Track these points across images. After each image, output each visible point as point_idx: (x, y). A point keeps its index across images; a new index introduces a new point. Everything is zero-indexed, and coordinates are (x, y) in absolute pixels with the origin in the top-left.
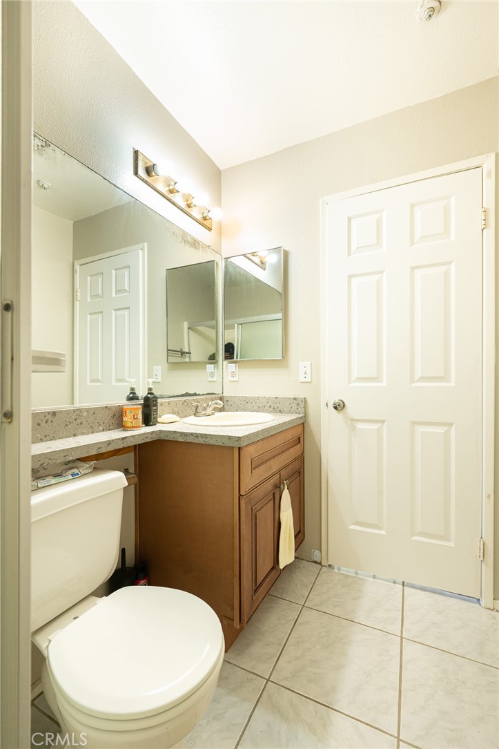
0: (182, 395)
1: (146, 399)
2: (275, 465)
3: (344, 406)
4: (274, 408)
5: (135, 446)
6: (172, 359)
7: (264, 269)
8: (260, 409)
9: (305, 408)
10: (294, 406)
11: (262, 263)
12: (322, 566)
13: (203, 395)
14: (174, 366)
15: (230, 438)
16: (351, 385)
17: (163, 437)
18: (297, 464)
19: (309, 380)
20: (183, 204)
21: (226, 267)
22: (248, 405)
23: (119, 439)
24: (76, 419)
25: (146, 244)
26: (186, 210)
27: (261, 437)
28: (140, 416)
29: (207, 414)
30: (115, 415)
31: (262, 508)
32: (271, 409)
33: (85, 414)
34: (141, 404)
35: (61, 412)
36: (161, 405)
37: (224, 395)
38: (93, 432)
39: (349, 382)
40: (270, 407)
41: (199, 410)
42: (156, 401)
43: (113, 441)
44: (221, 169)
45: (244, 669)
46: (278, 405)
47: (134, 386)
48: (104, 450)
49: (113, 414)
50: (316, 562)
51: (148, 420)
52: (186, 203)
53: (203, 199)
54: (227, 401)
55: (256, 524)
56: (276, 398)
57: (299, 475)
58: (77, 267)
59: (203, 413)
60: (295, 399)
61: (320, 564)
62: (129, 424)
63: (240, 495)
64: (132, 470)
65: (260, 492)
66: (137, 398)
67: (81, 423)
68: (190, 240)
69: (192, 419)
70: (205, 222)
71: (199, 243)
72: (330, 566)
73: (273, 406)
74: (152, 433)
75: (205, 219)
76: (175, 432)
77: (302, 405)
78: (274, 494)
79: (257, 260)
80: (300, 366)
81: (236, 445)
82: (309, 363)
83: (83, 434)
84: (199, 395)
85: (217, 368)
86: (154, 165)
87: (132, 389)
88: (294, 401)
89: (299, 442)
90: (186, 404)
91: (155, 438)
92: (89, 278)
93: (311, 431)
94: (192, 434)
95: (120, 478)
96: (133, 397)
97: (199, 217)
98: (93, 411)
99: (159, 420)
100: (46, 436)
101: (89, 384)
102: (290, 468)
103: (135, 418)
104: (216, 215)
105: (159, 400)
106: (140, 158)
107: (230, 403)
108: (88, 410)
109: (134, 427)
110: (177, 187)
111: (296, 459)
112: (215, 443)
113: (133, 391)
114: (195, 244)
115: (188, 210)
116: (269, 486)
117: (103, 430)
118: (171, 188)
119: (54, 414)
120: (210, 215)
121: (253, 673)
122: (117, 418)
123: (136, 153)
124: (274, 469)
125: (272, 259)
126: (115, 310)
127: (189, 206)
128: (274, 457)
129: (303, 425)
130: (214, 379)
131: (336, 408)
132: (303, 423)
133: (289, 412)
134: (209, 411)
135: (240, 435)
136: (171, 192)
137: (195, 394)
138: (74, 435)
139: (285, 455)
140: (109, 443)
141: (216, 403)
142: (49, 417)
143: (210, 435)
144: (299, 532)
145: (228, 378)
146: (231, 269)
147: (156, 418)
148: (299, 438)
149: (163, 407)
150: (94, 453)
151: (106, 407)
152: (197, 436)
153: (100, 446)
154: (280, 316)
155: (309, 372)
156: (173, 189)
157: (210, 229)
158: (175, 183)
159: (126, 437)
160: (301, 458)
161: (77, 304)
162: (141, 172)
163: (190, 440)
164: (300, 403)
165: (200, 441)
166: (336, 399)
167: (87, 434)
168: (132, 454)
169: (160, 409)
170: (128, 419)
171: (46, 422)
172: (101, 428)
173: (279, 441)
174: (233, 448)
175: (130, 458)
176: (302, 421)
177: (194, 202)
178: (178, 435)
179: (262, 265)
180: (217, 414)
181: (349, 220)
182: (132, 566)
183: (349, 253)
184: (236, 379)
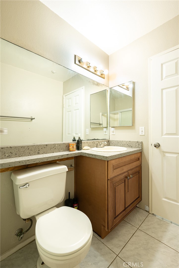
0: (93, 140)
1: (78, 141)
2: (125, 169)
3: (159, 146)
4: (129, 146)
5: (74, 157)
6: (92, 126)
7: (128, 90)
8: (123, 146)
9: (142, 146)
10: (137, 145)
11: (127, 88)
12: (149, 213)
13: (101, 139)
14: (93, 129)
15: (104, 157)
16: (162, 137)
17: (82, 155)
18: (137, 169)
19: (144, 134)
20: (93, 71)
21: (111, 91)
22: (119, 144)
23: (66, 155)
24: (54, 147)
25: (84, 86)
26: (95, 73)
27: (118, 157)
28: (75, 147)
29: (101, 147)
30: (67, 146)
31: (118, 185)
32: (128, 146)
33: (57, 145)
34: (75, 143)
35: (49, 145)
36: (84, 143)
37: (110, 140)
38: (59, 152)
39: (162, 135)
40: (127, 145)
41: (98, 145)
42: (81, 142)
43: (64, 155)
44: (109, 55)
45: (109, 248)
46: (130, 144)
48: (60, 158)
49: (66, 146)
50: (147, 211)
51: (78, 148)
52: (94, 70)
53: (100, 67)
54: (111, 142)
55: (115, 191)
56: (130, 141)
57: (139, 174)
58: (64, 97)
59: (99, 146)
60: (137, 142)
61: (149, 212)
62: (71, 150)
63: (108, 179)
64: (73, 165)
65: (117, 179)
66: (76, 141)
67: (55, 149)
68: (96, 83)
69: (95, 149)
70: (102, 76)
71: (99, 84)
72: (153, 214)
73: (128, 144)
74: (78, 153)
75: (102, 75)
76: (86, 153)
77: (141, 144)
78: (125, 180)
79: (125, 87)
80: (140, 128)
81: (106, 159)
82: (144, 127)
83: (56, 152)
84: (99, 139)
85: (107, 130)
86: (81, 59)
87: (74, 137)
88: (137, 143)
89: (139, 160)
90: (94, 143)
91: (79, 155)
92: (67, 100)
93: (145, 155)
94: (91, 154)
95: (65, 168)
96: (74, 140)
97: (99, 74)
98: (60, 145)
99: (83, 148)
100: (44, 152)
101: (67, 135)
102: (133, 171)
103: (73, 147)
104: (106, 73)
105: (82, 141)
106: (77, 57)
107: (112, 143)
108: (58, 144)
109: (72, 151)
110: (90, 65)
111: (137, 167)
112: (98, 158)
113: (74, 138)
114: (98, 84)
115: (95, 72)
116: (122, 177)
117: (63, 151)
118: (88, 66)
119: (47, 145)
120: (104, 73)
121: (112, 251)
122: (67, 147)
123: (75, 56)
124: (125, 170)
125: (131, 86)
126: (75, 110)
127: (95, 71)
128: (125, 165)
129: (141, 153)
130: (106, 134)
131: (155, 146)
132: (141, 152)
133: (135, 147)
134: (102, 146)
135: (108, 156)
136: (88, 67)
137: (98, 139)
138: (53, 152)
139: (131, 165)
140: (62, 156)
141: (104, 143)
142: (45, 146)
143: (97, 155)
144: (139, 197)
145: (111, 133)
146: (113, 92)
147: (81, 148)
148: (139, 158)
149: (85, 144)
150: (57, 159)
151: (64, 143)
152: (92, 155)
153: (59, 157)
154: (131, 109)
155: (143, 131)
156: (89, 66)
157: (104, 78)
158: (90, 64)
159: (68, 154)
160: (140, 166)
161: (64, 109)
162: (77, 62)
163: (90, 156)
164: (140, 144)
165: (94, 157)
166: (155, 142)
167: (57, 152)
168: (73, 160)
169: (83, 144)
170: (71, 148)
171: (44, 148)
172: (62, 150)
173: (127, 159)
174: (105, 161)
175: (72, 162)
176: (140, 151)
177: (97, 69)
178: (86, 154)
179: (128, 89)
180: (105, 147)
181: (162, 65)
182: (73, 199)
183: (162, 79)
184: (114, 134)
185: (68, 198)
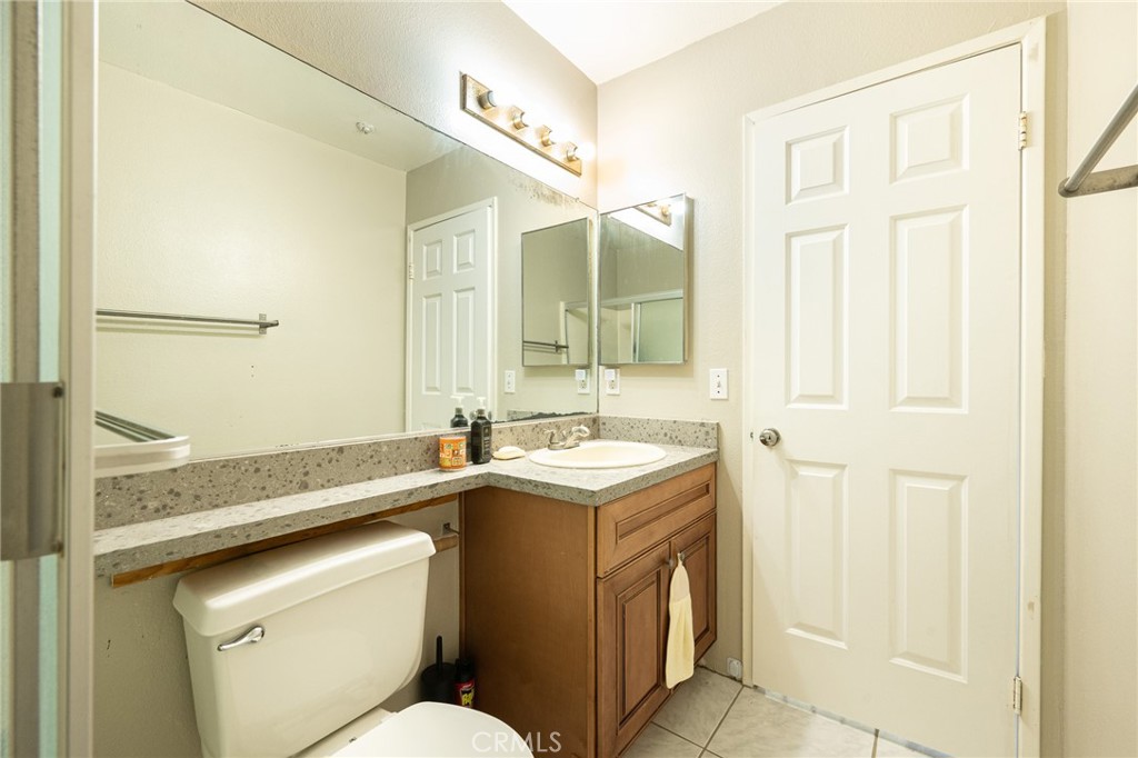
0: (534, 417)
1: (475, 425)
2: (661, 530)
3: (778, 439)
4: (671, 438)
5: (460, 493)
6: (535, 358)
7: (669, 224)
8: (649, 438)
9: (719, 439)
10: (702, 436)
11: (664, 215)
12: (744, 686)
13: (567, 415)
14: (533, 371)
15: (580, 491)
16: (789, 406)
17: (493, 483)
18: (702, 527)
19: (725, 397)
20: (536, 144)
21: (603, 226)
22: (633, 432)
23: (425, 487)
24: (372, 457)
25: (496, 198)
26: (542, 150)
27: (633, 489)
28: (463, 451)
29: (567, 446)
30: (429, 449)
31: (634, 596)
32: (668, 438)
33: (385, 449)
34: (465, 434)
35: (350, 447)
36: (500, 432)
37: (600, 414)
38: (396, 474)
39: (788, 401)
40: (666, 435)
41: (555, 440)
42: (490, 428)
43: (416, 489)
44: (597, 83)
46: (677, 433)
47: (461, 406)
48: (402, 503)
49: (425, 448)
50: (734, 679)
51: (477, 454)
52: (540, 140)
53: (566, 132)
54: (604, 424)
55: (624, 620)
56: (675, 422)
57: (707, 543)
58: (411, 234)
59: (561, 444)
60: (702, 425)
61: (741, 681)
62: (447, 463)
63: (597, 578)
64: (455, 526)
65: (632, 573)
66: (466, 424)
67: (380, 462)
68: (546, 192)
69: (543, 456)
70: (572, 165)
71: (561, 196)
72: (756, 687)
73: (670, 435)
74: (477, 477)
75: (570, 159)
76: (508, 477)
77: (713, 434)
78: (658, 574)
79: (657, 212)
80: (712, 375)
81: (588, 502)
82: (725, 370)
83: (382, 476)
84: (560, 415)
85: (591, 375)
86: (489, 92)
87: (459, 410)
88: (701, 428)
89: (708, 491)
90: (538, 430)
91: (482, 483)
92: (425, 248)
93: (727, 475)
94: (530, 482)
95: (424, 543)
96: (458, 422)
97: (561, 158)
98: (397, 445)
99: (495, 454)
100: (329, 481)
101: (424, 392)
102: (688, 533)
103: (455, 454)
104: (586, 153)
105: (493, 426)
106: (470, 84)
107: (608, 427)
108: (389, 443)
109: (453, 467)
110: (525, 120)
111: (700, 519)
112: (560, 497)
113: (459, 415)
114: (554, 197)
115: (544, 150)
116: (649, 561)
117: (412, 471)
118: (517, 121)
119: (341, 450)
120: (578, 154)
122: (431, 454)
123: (464, 78)
124: (657, 537)
125: (678, 210)
126: (457, 291)
127: (545, 144)
128: (658, 517)
129: (714, 465)
130: (587, 391)
131: (764, 442)
132: (715, 463)
133: (694, 444)
134: (570, 441)
135: (595, 488)
136: (517, 127)
137: (554, 415)
138: (370, 479)
139: (680, 513)
140: (410, 493)
141: (580, 431)
142: (334, 455)
143: (554, 485)
144: (707, 630)
145: (606, 390)
146: (612, 228)
147: (488, 453)
148: (708, 485)
149: (501, 436)
150: (388, 508)
151: (416, 439)
152: (536, 484)
153: (397, 497)
154: (680, 293)
155: (724, 384)
156: (519, 124)
157: (579, 174)
158: (522, 114)
159: (437, 484)
160: (711, 517)
161: (411, 283)
162: (472, 104)
163: (528, 489)
164: (711, 431)
165: (541, 492)
166: (761, 428)
167: (386, 477)
168: (456, 503)
169: (495, 437)
170: (445, 456)
171: (330, 462)
172: (408, 468)
173: (668, 493)
174: (585, 507)
175: (452, 513)
176: (712, 459)
177: (552, 137)
178: (511, 482)
179: (665, 218)
180: (585, 445)
181: (789, 146)
182: (454, 662)
183: (788, 200)
184: (616, 391)
185: (434, 660)
